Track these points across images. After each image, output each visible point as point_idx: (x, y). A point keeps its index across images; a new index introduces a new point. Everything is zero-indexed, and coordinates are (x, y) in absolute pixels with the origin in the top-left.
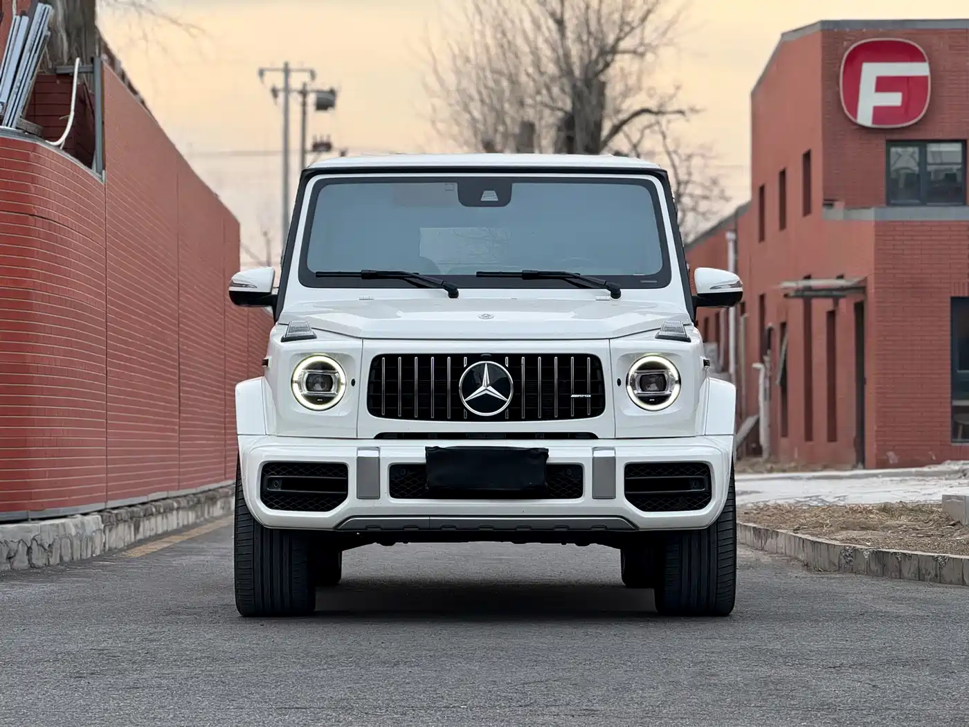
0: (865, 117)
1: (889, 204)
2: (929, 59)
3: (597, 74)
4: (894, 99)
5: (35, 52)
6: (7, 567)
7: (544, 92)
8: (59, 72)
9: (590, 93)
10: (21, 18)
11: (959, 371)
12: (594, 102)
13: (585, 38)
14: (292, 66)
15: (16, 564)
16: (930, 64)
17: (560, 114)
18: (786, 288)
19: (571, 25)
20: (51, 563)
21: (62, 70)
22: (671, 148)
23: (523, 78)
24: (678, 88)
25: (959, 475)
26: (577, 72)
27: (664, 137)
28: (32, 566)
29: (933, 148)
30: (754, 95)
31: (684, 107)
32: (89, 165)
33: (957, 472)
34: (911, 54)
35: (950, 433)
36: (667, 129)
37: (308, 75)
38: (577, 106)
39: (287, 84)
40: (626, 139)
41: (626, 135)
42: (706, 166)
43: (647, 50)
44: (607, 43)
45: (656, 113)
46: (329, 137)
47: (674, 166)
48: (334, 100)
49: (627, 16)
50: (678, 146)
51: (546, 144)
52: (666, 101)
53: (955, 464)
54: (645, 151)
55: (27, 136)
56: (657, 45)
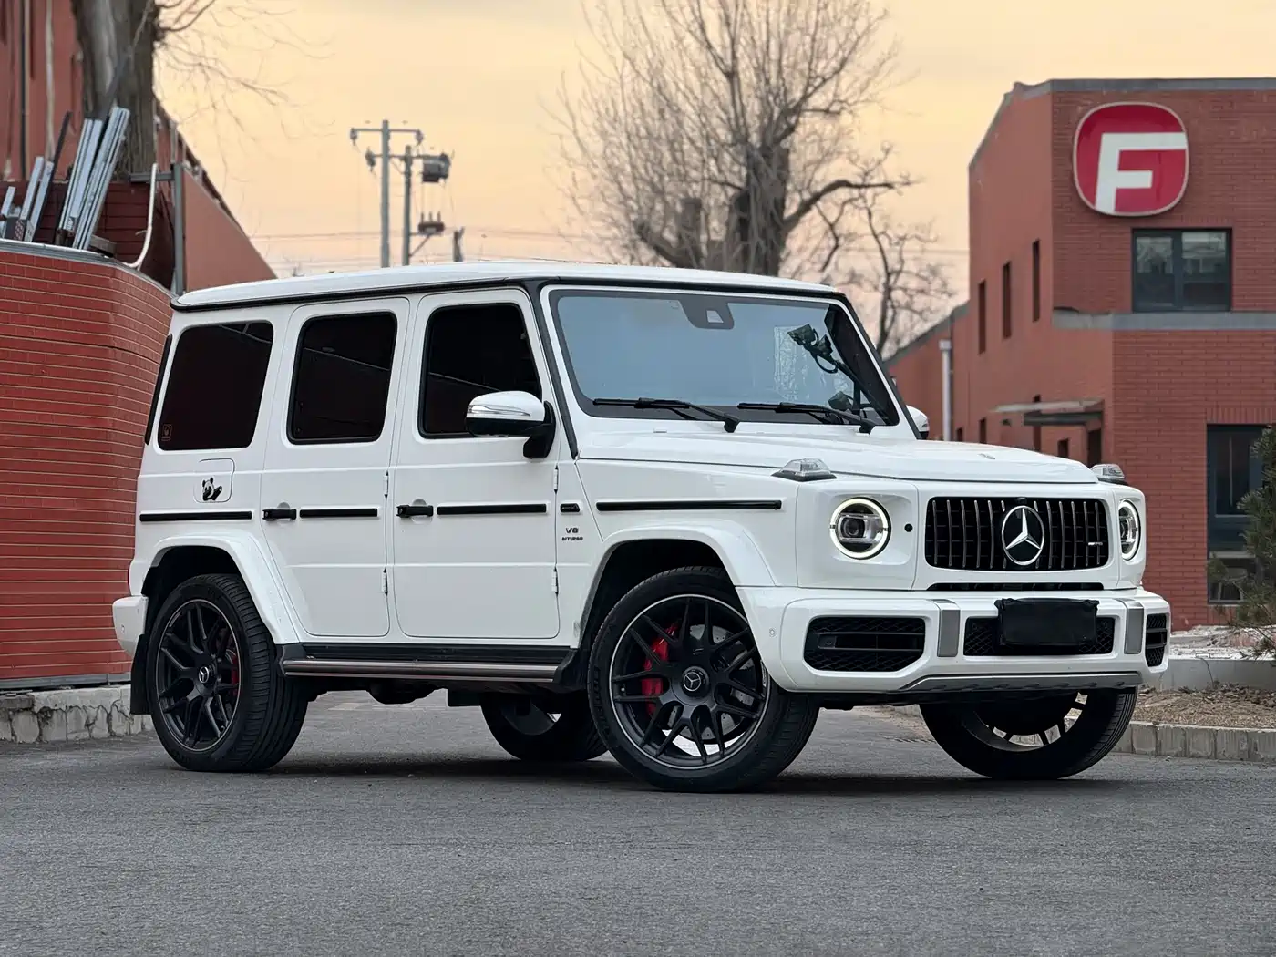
0: (1105, 202)
1: (1135, 309)
2: (1187, 129)
3: (777, 141)
4: (1142, 179)
5: (111, 162)
6: (86, 735)
7: (712, 163)
8: (133, 180)
9: (769, 165)
10: (93, 123)
11: (1217, 516)
12: (773, 176)
13: (764, 93)
14: (391, 126)
15: (95, 732)
16: (1188, 134)
17: (731, 192)
18: (1005, 413)
19: (747, 75)
20: (132, 732)
21: (137, 177)
22: (878, 230)
23: (686, 146)
24: (887, 151)
25: (1208, 642)
26: (755, 139)
27: (870, 214)
28: (113, 735)
29: (1189, 239)
30: (972, 168)
31: (894, 177)
32: (168, 286)
33: (1206, 638)
34: (1163, 122)
35: (1206, 593)
36: (874, 204)
37: (413, 135)
38: (754, 180)
39: (386, 147)
40: (820, 219)
41: (821, 213)
42: (923, 251)
43: (843, 108)
44: (793, 101)
45: (858, 187)
46: (439, 215)
47: (882, 251)
48: (447, 170)
49: (816, 66)
50: (887, 226)
51: (716, 227)
52: (872, 170)
53: (1206, 630)
54: (845, 232)
55: (107, 260)
56: (855, 103)
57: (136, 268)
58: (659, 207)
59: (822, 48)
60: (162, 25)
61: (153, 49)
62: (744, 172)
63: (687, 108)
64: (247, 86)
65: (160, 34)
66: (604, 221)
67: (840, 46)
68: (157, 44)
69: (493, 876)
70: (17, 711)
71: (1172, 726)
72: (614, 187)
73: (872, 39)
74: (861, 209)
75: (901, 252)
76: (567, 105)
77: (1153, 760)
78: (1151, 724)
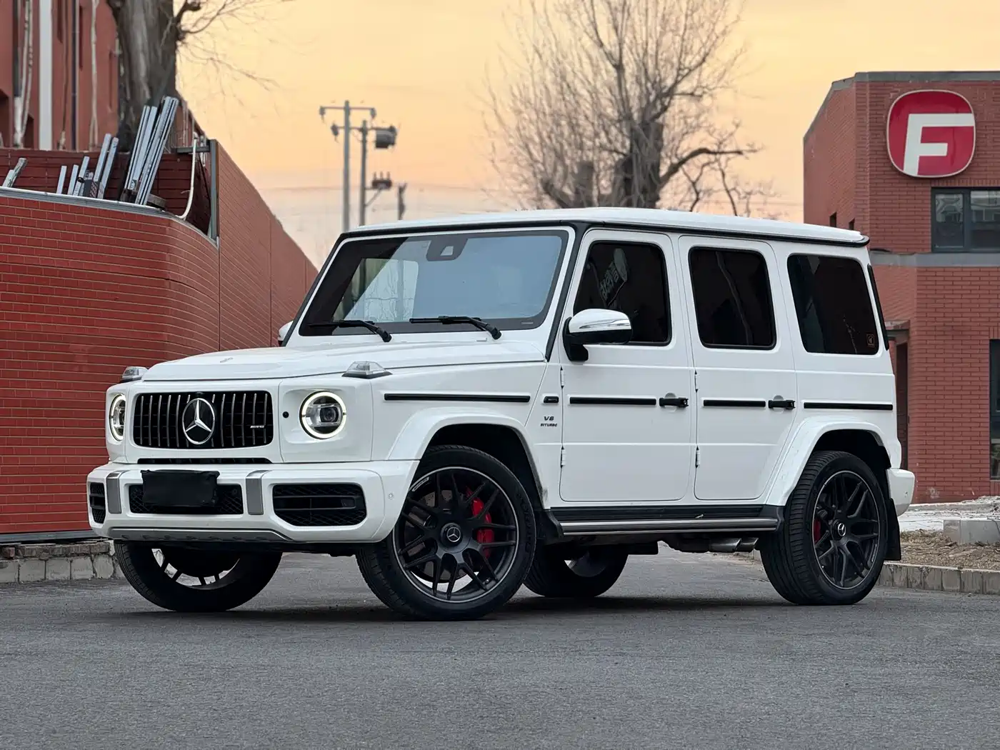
0: (911, 167)
1: (934, 251)
2: (974, 110)
3: (655, 117)
4: (940, 149)
7: (603, 134)
8: (179, 151)
9: (648, 136)
10: (149, 108)
11: (998, 411)
12: (651, 145)
13: (643, 81)
14: (351, 105)
16: (975, 115)
17: (617, 157)
19: (630, 68)
21: (183, 149)
22: (730, 187)
23: (582, 121)
24: (737, 126)
25: (992, 508)
26: (636, 116)
27: (723, 175)
29: (975, 195)
30: (806, 140)
31: (743, 147)
32: (206, 232)
33: (990, 506)
34: (957, 105)
35: (988, 470)
36: (726, 166)
37: (368, 113)
38: (635, 148)
39: (347, 122)
40: (685, 178)
41: (685, 174)
42: (765, 203)
43: (704, 93)
44: (665, 87)
45: (714, 153)
46: (389, 175)
47: (733, 203)
48: (394, 138)
49: (685, 60)
50: (737, 184)
51: (605, 184)
52: (725, 140)
53: (989, 499)
54: (703, 188)
55: (163, 213)
56: (714, 89)
57: (183, 219)
58: (560, 168)
59: (689, 47)
60: (183, 28)
61: (176, 47)
62: (628, 143)
63: (584, 92)
64: (249, 76)
65: (181, 35)
66: (517, 179)
67: (704, 45)
68: (179, 43)
69: (485, 673)
70: (97, 555)
71: (972, 570)
72: (525, 154)
73: (727, 38)
74: (716, 170)
75: (748, 204)
76: (490, 90)
77: (958, 596)
78: (957, 569)
